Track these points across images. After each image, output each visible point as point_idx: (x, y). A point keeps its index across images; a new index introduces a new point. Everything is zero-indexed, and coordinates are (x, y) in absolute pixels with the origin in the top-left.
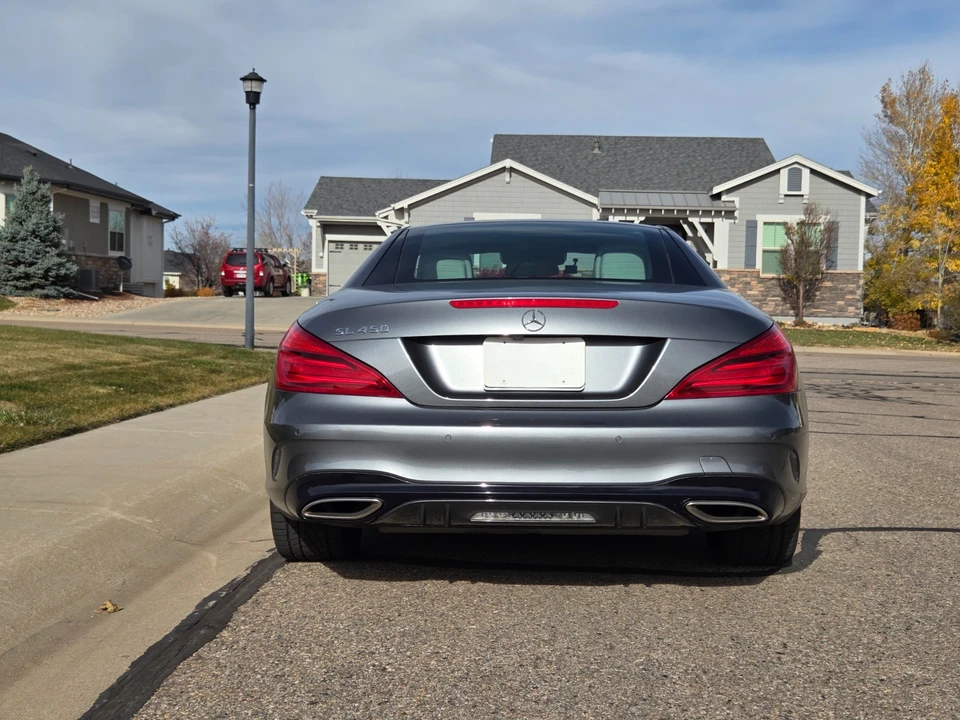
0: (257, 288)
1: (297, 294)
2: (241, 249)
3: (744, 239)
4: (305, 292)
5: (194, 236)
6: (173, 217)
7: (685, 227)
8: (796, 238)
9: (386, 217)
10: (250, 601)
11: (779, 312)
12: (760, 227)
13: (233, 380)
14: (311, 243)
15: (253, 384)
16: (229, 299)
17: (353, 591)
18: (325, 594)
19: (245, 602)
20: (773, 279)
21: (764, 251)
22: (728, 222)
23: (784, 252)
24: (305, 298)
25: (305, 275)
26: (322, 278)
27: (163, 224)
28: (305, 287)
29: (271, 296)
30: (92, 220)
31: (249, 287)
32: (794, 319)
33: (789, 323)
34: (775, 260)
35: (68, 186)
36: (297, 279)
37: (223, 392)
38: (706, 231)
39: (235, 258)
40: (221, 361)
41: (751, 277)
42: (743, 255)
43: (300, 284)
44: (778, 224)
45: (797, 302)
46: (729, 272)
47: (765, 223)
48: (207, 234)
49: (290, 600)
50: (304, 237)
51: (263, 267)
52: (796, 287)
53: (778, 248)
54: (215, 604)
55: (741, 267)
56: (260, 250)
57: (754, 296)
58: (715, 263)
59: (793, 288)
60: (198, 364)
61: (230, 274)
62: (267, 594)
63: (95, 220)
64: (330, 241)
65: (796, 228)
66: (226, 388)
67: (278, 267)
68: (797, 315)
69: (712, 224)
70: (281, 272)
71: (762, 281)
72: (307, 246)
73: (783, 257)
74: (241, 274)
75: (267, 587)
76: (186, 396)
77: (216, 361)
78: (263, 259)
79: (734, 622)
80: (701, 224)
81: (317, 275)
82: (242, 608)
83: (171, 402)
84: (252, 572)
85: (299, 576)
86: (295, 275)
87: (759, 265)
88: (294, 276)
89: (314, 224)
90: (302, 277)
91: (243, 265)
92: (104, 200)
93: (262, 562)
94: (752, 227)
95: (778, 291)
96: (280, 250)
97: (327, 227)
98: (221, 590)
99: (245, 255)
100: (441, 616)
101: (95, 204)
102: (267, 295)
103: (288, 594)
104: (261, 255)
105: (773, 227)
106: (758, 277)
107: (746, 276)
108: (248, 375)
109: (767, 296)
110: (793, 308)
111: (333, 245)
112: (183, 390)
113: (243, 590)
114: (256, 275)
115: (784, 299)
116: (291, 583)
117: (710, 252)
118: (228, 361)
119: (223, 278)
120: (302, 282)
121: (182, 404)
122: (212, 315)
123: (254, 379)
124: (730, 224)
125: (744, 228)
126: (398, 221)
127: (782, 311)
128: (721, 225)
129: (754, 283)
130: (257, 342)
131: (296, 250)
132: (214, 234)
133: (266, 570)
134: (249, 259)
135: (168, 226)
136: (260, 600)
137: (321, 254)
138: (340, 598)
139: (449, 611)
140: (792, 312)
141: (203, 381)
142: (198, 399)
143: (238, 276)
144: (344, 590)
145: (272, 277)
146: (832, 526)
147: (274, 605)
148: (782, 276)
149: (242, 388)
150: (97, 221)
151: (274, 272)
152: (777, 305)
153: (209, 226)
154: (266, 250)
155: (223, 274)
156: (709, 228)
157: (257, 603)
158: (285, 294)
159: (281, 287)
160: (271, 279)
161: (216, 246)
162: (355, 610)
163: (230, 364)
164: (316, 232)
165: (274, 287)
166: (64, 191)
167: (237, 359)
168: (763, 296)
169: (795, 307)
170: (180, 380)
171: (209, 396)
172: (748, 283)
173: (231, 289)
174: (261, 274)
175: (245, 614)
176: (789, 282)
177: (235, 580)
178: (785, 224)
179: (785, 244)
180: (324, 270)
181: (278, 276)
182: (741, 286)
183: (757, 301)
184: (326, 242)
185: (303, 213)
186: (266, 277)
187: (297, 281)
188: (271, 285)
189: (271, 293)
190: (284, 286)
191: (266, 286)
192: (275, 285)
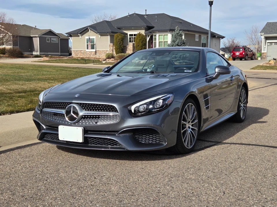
1: (257, 59)
4: (259, 59)
5: (229, 43)
6: (223, 37)
24: (259, 61)
26: (265, 54)
27: (220, 40)
28: (260, 57)
30: (196, 40)
35: (188, 31)
39: (236, 49)
48: (233, 42)
51: (244, 52)
56: (244, 46)
61: (234, 54)
63: (197, 40)
67: (250, 51)
78: (244, 49)
81: (263, 53)
88: (256, 53)
89: (263, 37)
90: (259, 54)
91: (238, 51)
92: (200, 34)
97: (267, 38)
99: (240, 48)
101: (197, 35)
111: (269, 44)
114: (242, 54)
119: (232, 55)
135: (222, 40)
137: (265, 47)
143: (237, 54)
145: (248, 54)
150: (198, 40)
153: (234, 40)
154: (246, 46)
158: (252, 59)
159: (251, 57)
164: (263, 40)
165: (248, 57)
166: (187, 32)
173: (235, 58)
174: (244, 54)
180: (266, 52)
181: (250, 54)
184: (267, 43)
185: (259, 34)
186: (245, 54)
187: (257, 55)
188: (247, 57)
189: (247, 59)
190: (252, 57)
191: (245, 57)
192: (248, 56)
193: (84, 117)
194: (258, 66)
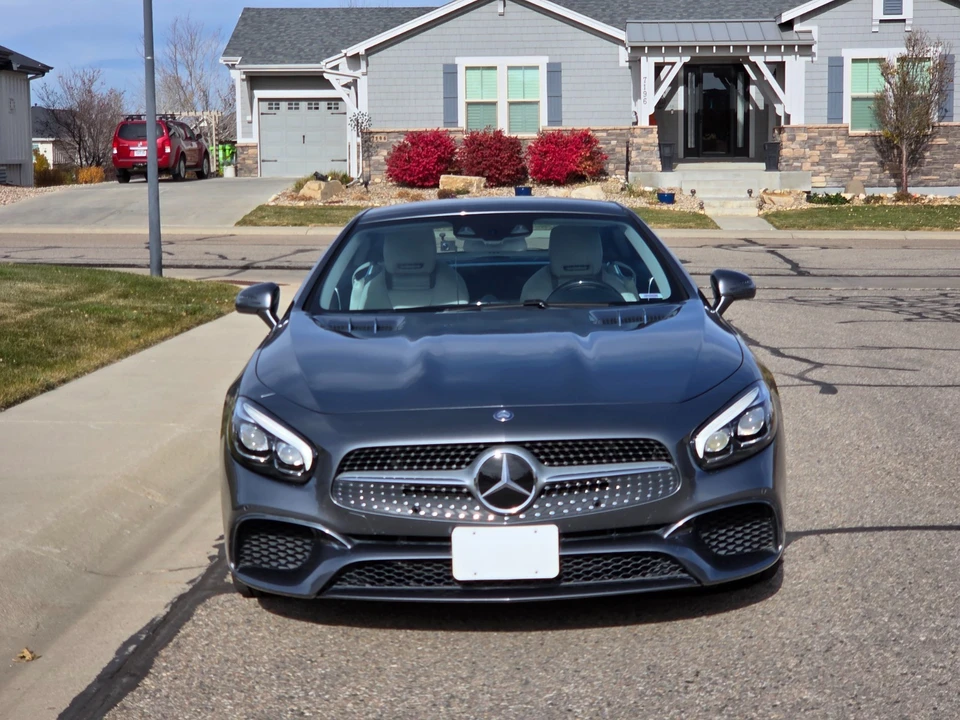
0: (162, 170)
1: (218, 174)
2: (139, 117)
3: (826, 83)
4: (229, 172)
5: (72, 95)
6: (42, 70)
7: (747, 67)
8: (896, 79)
9: (336, 68)
10: (171, 644)
11: (875, 181)
12: (848, 65)
13: (138, 337)
14: (235, 100)
15: (164, 339)
16: (125, 188)
17: (277, 630)
18: (247, 633)
19: (166, 645)
20: (866, 136)
21: (854, 99)
22: (803, 60)
23: (880, 100)
24: (229, 182)
25: (227, 147)
26: (251, 151)
27: (28, 81)
28: (229, 164)
29: (183, 180)
31: (152, 170)
32: (894, 191)
33: (890, 195)
34: (867, 111)
36: (216, 153)
37: (127, 354)
38: (774, 75)
39: (130, 128)
40: (121, 302)
41: (837, 134)
42: (826, 105)
43: (221, 160)
44: (872, 60)
45: (899, 168)
46: (806, 129)
47: (854, 61)
48: (90, 92)
49: (211, 643)
50: (225, 91)
51: (168, 141)
52: (898, 148)
53: (871, 94)
54: (135, 649)
55: (823, 122)
56: (165, 116)
57: (841, 160)
58: (788, 117)
59: (893, 148)
60: (93, 311)
61: (125, 152)
62: (188, 635)
64: (260, 100)
65: (896, 64)
66: (129, 348)
67: (190, 139)
68: (899, 185)
69: (782, 64)
70: (195, 145)
71: (851, 139)
72: (230, 104)
73: (879, 107)
74: (139, 151)
75: (187, 628)
76: (81, 364)
77: (114, 303)
78: (169, 129)
79: (657, 650)
80: (767, 63)
81: (245, 147)
82: (163, 653)
83: (64, 376)
84: (171, 609)
85: (222, 613)
86: (214, 148)
87: (847, 119)
88: (212, 149)
89: (237, 76)
90: (224, 150)
91: (142, 138)
93: (182, 598)
94: (836, 65)
95: (874, 153)
96: (192, 114)
97: (255, 81)
98: (140, 632)
99: (144, 124)
100: (364, 655)
102: (177, 178)
103: (210, 634)
104: (166, 124)
105: (864, 65)
106: (847, 134)
107: (830, 134)
108: (157, 326)
109: (859, 160)
110: (894, 176)
111: (265, 105)
112: (77, 356)
113: (164, 632)
114: (161, 151)
115: (882, 164)
116: (213, 622)
117: (780, 102)
118: (129, 302)
119: (115, 158)
120: (225, 157)
121: (76, 376)
122: (104, 213)
123: (166, 331)
124: (807, 62)
125: (826, 68)
126: (351, 73)
127: (880, 181)
128: (794, 65)
129: (840, 143)
130: (166, 259)
131: (214, 113)
132: (100, 90)
133: (187, 607)
134: (151, 131)
136: (182, 642)
137: (249, 118)
138: (263, 638)
139: (372, 649)
140: (892, 181)
141: (101, 341)
142: (96, 368)
143: (136, 154)
144: (268, 629)
145: (183, 153)
146: (809, 527)
147: (195, 648)
148: (877, 132)
149: (150, 345)
151: (185, 146)
152: (872, 172)
153: (91, 82)
154: (173, 116)
155: (115, 152)
156: (779, 70)
157: (178, 646)
158: (201, 176)
159: (196, 166)
160: (182, 156)
161: (104, 108)
162: (278, 651)
163: (132, 306)
164: (241, 88)
165: (187, 168)
167: (142, 296)
168: (853, 160)
169: (896, 175)
170: (72, 339)
171: (110, 362)
172: (833, 144)
173: (126, 170)
174: (168, 150)
175: (166, 659)
176: (888, 141)
177: (153, 620)
178: (880, 61)
179: (881, 89)
180: (254, 140)
181: (190, 150)
182: (823, 147)
183: (846, 167)
184: (256, 101)
185: (221, 60)
186: (174, 153)
187: (217, 156)
188: (182, 164)
189: (182, 175)
190: (199, 165)
191: (174, 167)
192: (188, 164)
193: (552, 489)
194: (261, 208)
